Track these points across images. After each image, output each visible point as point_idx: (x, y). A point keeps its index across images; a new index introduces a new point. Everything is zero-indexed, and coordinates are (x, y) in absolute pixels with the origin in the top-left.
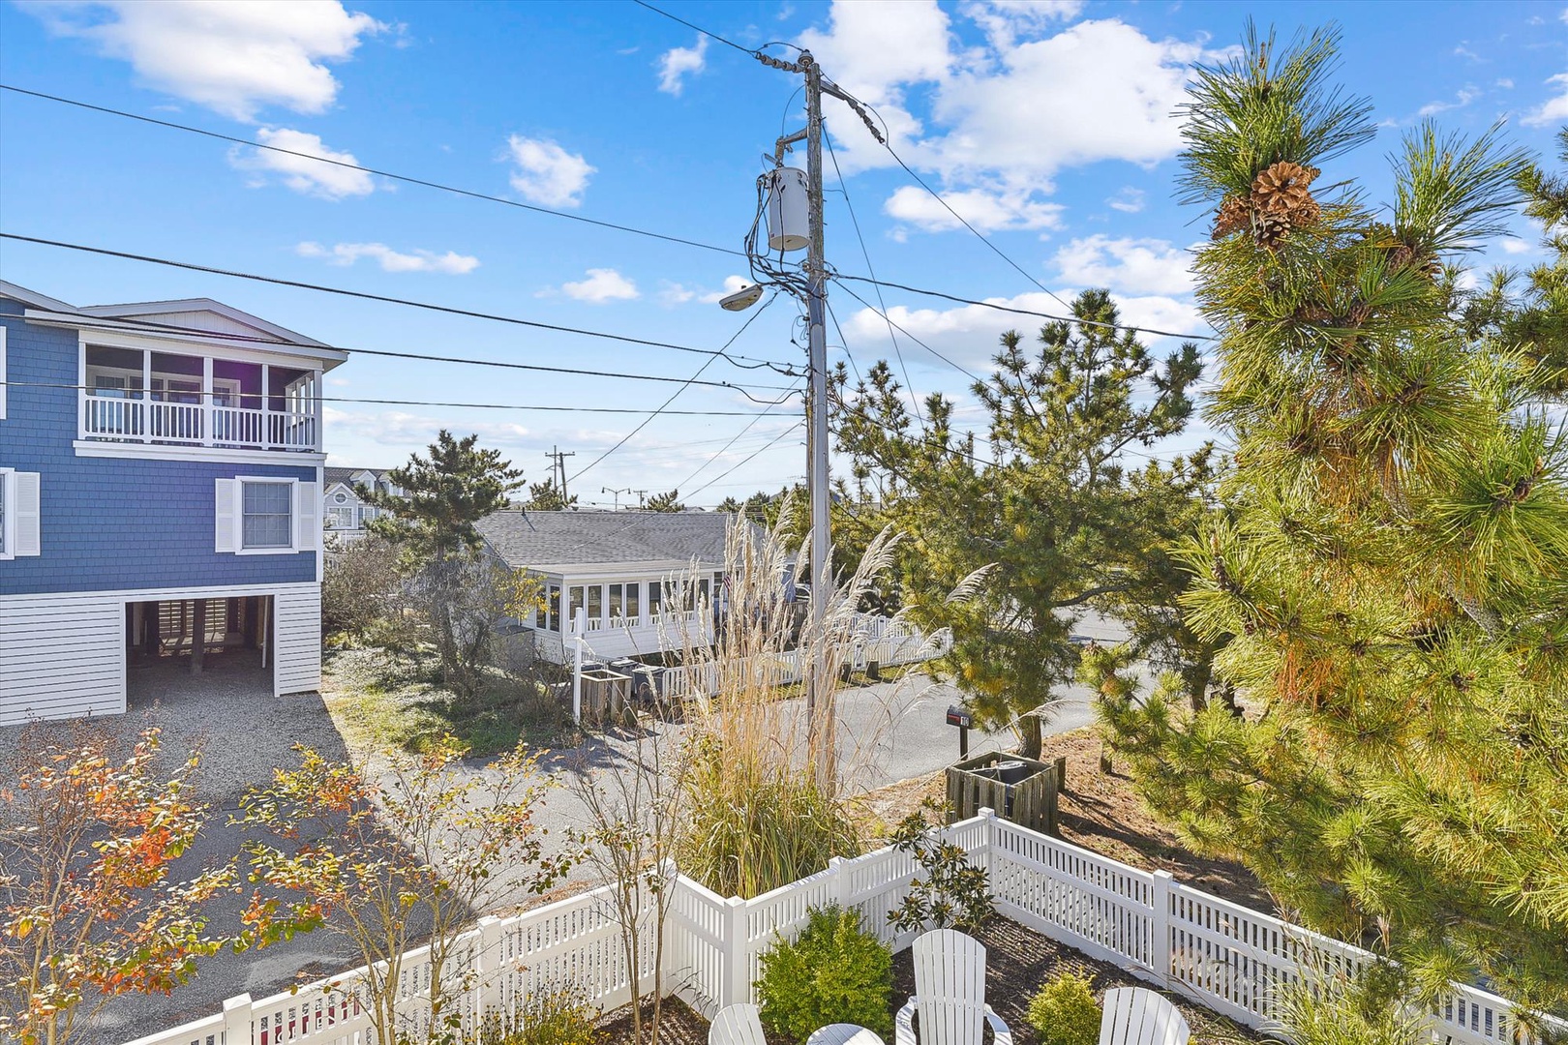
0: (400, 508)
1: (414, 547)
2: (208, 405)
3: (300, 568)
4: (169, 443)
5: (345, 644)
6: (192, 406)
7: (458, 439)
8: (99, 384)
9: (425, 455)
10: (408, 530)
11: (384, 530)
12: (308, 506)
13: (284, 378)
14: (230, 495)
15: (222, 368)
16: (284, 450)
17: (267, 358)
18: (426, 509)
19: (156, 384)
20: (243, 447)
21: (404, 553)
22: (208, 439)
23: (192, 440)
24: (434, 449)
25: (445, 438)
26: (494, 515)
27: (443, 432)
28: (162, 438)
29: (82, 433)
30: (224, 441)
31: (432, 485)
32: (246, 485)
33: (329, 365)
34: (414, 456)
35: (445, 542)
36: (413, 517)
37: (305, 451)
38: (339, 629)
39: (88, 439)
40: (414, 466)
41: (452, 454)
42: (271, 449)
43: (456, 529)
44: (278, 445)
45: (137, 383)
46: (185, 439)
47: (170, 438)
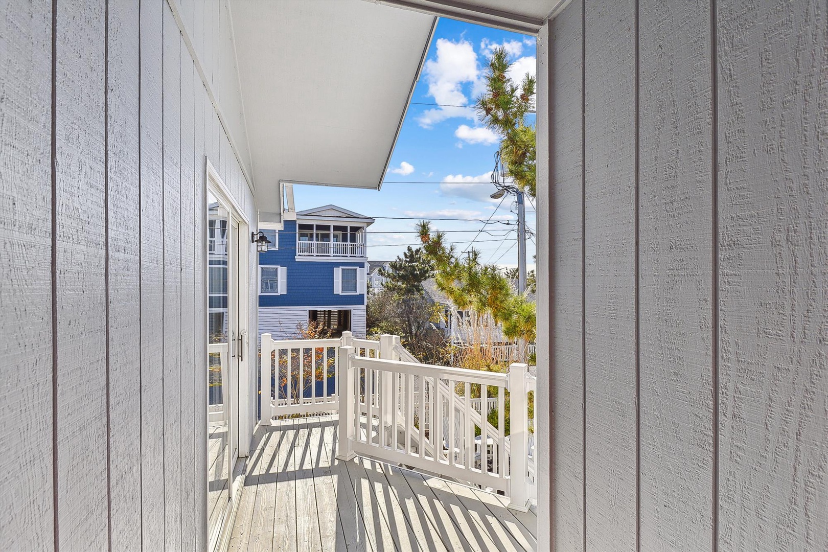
0: (394, 278)
1: (398, 293)
2: (332, 242)
3: (359, 300)
4: (321, 256)
5: (376, 332)
6: (327, 243)
7: (414, 249)
8: (302, 235)
9: (402, 257)
10: (396, 286)
11: (388, 286)
12: (362, 278)
13: (355, 229)
14: (338, 273)
15: (336, 228)
16: (355, 257)
17: (349, 223)
18: (403, 278)
19: (317, 235)
20: (342, 256)
21: (396, 296)
22: (332, 254)
23: (327, 254)
24: (405, 254)
25: (409, 249)
26: (428, 280)
27: (409, 247)
28: (319, 254)
29: (297, 254)
30: (336, 255)
31: (405, 268)
32: (343, 269)
33: (369, 224)
34: (398, 257)
35: (409, 291)
36: (398, 281)
37: (361, 257)
38: (374, 326)
39: (299, 255)
40: (398, 260)
41: (412, 256)
42: (350, 256)
43: (414, 286)
44: (353, 255)
45: (312, 235)
46: (325, 254)
47: (321, 254)
